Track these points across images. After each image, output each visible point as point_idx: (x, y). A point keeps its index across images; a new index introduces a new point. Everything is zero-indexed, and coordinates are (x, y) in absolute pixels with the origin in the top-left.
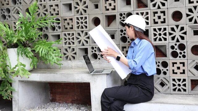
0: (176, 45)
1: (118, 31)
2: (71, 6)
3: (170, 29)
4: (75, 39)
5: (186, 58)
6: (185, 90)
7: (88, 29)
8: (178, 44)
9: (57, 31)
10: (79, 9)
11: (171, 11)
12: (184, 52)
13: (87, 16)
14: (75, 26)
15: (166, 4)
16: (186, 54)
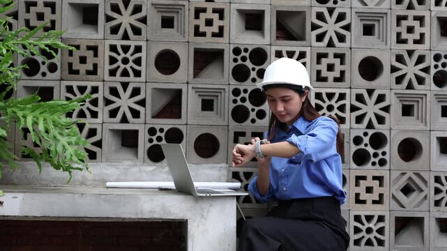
0: (366, 134)
1: (227, 90)
2: (98, 12)
3: (354, 97)
4: (101, 102)
5: (387, 167)
6: (381, 243)
7: (143, 78)
8: (371, 132)
9: (45, 78)
10: (121, 24)
11: (359, 56)
12: (384, 153)
13: (143, 44)
14: (105, 67)
15: (348, 39)
16: (387, 157)
